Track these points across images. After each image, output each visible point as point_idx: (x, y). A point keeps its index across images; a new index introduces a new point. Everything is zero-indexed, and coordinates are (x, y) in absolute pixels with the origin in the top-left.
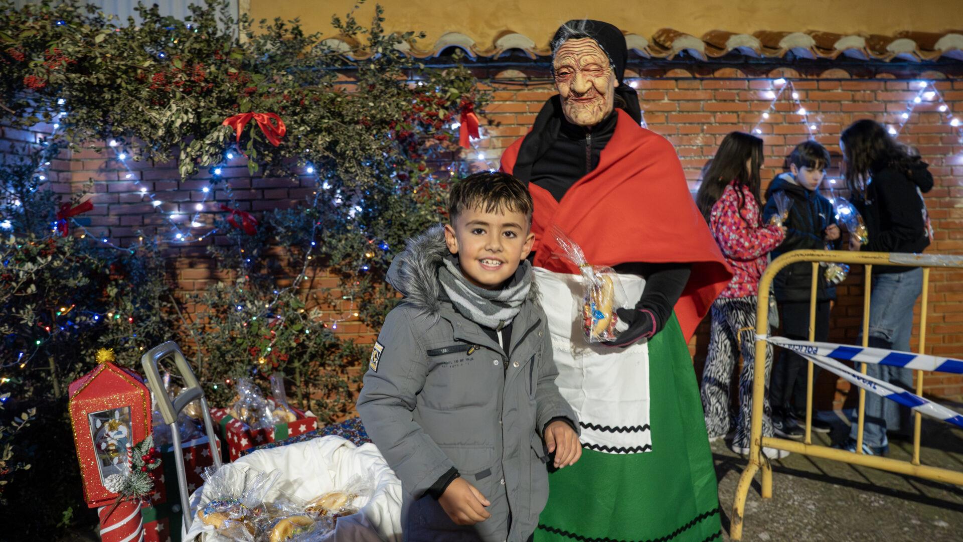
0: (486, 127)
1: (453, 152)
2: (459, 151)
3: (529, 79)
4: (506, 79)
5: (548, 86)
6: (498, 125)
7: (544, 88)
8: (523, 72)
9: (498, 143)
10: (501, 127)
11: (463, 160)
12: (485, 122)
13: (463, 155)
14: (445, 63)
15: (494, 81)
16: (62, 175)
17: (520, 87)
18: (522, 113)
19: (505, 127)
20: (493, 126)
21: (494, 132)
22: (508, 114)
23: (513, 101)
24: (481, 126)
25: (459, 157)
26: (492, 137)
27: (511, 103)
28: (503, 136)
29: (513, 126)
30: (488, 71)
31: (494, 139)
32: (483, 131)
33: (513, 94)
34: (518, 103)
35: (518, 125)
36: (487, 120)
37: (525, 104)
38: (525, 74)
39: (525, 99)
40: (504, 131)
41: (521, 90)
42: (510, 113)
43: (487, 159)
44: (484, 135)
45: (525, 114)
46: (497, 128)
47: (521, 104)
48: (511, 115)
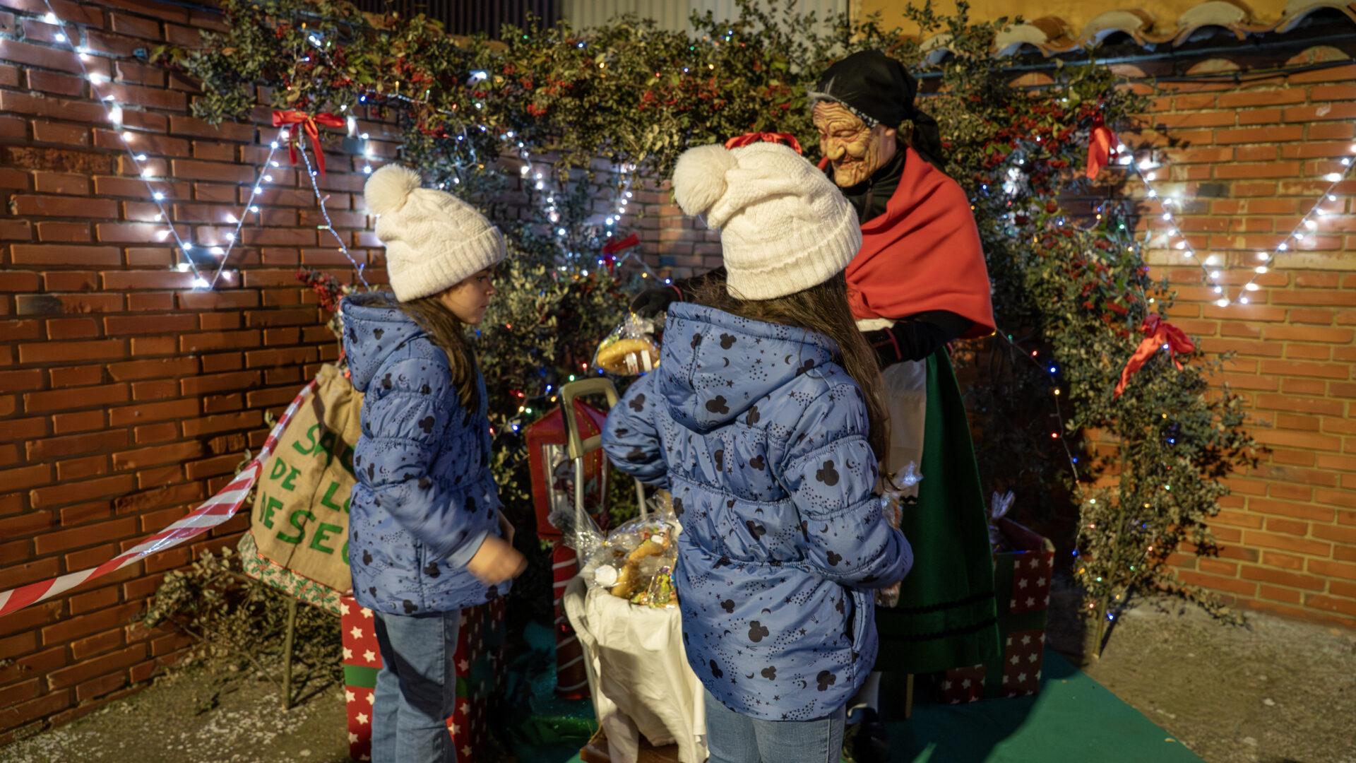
0: (1166, 149)
1: (1112, 187)
2: (1122, 184)
3: (1245, 71)
4: (1203, 74)
5: (1278, 81)
6: (1185, 145)
7: (1270, 85)
8: (1234, 61)
9: (1182, 173)
10: (1189, 150)
11: (1127, 199)
12: (1164, 141)
13: (1126, 191)
15: (1185, 79)
16: (649, 208)
17: (1223, 87)
18: (1227, 126)
19: (1195, 149)
20: (1177, 149)
21: (1177, 157)
22: (1202, 129)
23: (1213, 108)
24: (1157, 148)
25: (1121, 194)
26: (1173, 164)
27: (1210, 111)
28: (1192, 163)
29: (1210, 147)
30: (1176, 65)
31: (1176, 168)
32: (1161, 156)
33: (1212, 98)
34: (1221, 110)
35: (1218, 145)
36: (1167, 139)
37: (1232, 112)
38: (1238, 64)
39: (1233, 105)
40: (1195, 155)
41: (1228, 90)
42: (1206, 127)
43: (1161, 197)
44: (1161, 161)
45: (1231, 128)
46: (1183, 150)
47: (1227, 113)
48: (1208, 130)
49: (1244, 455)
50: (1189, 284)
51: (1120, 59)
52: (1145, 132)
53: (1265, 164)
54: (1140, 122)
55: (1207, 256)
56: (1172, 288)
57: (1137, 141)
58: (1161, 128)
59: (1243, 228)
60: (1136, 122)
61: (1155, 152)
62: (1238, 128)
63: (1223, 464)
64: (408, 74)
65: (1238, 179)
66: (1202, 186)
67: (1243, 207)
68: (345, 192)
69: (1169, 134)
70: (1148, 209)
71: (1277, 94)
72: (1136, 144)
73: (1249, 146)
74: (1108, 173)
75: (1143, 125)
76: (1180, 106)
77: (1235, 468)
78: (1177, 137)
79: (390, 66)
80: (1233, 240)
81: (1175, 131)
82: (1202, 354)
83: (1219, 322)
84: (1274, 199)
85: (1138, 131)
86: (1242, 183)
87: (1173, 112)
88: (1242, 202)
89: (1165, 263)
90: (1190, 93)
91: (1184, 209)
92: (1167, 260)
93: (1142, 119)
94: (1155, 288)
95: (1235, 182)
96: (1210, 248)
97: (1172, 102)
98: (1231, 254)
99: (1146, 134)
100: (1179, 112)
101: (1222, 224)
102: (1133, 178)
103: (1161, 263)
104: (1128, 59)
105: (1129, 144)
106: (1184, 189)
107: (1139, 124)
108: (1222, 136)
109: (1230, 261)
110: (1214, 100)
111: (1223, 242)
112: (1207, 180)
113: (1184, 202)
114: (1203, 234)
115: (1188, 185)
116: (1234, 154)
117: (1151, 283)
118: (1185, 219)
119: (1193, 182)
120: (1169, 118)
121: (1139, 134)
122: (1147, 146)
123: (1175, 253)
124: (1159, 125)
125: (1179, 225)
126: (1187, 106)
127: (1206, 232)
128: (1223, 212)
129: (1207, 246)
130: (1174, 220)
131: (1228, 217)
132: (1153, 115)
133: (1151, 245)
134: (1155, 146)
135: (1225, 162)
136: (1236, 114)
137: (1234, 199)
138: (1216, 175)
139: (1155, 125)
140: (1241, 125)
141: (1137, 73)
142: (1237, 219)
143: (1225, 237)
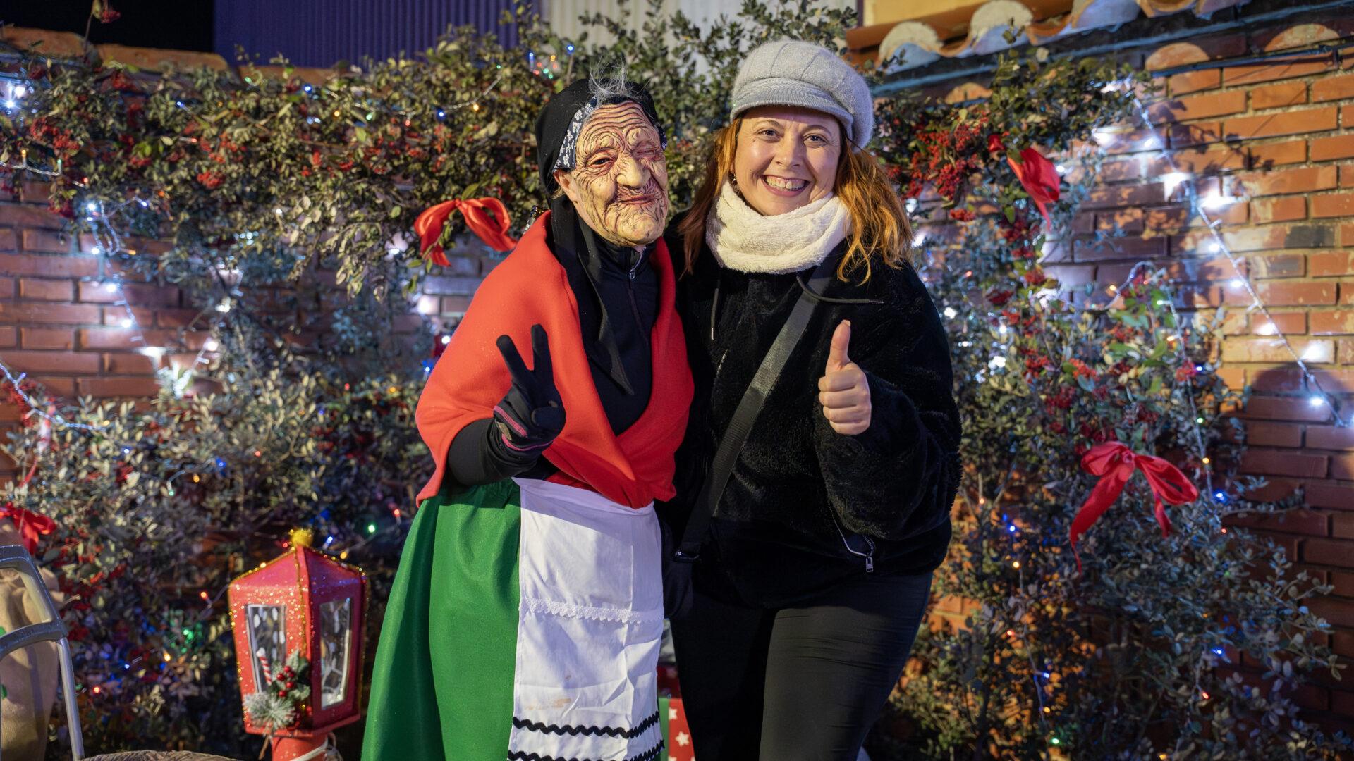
0: (1242, 174)
1: (1169, 238)
2: (1182, 235)
3: (1350, 40)
6: (1268, 166)
8: (1330, 25)
9: (1265, 212)
10: (1270, 174)
11: (1192, 256)
12: (1237, 162)
13: (1188, 244)
15: (1264, 60)
17: (1316, 67)
18: (1329, 131)
19: (1283, 170)
20: (1259, 172)
21: (1256, 185)
22: (1293, 138)
23: (1307, 102)
24: (1229, 174)
25: (1182, 249)
26: (1252, 198)
27: (1301, 108)
28: (1278, 195)
29: (1304, 167)
30: (1249, 38)
31: (1256, 204)
32: (1234, 185)
33: (1303, 87)
34: (1318, 106)
35: (1315, 162)
36: (1241, 158)
37: (1334, 107)
38: (1337, 30)
39: (1334, 95)
40: (1283, 181)
41: (1325, 73)
42: (1297, 135)
43: (1237, 252)
44: (1235, 195)
45: (1333, 135)
46: (1264, 174)
47: (1325, 110)
48: (1299, 139)
51: (1166, 36)
52: (1213, 148)
54: (1203, 132)
55: (1305, 345)
57: (1201, 162)
58: (1232, 141)
60: (1198, 135)
61: (1226, 180)
62: (1343, 133)
65: (1346, 217)
66: (1294, 230)
68: (67, 279)
69: (1244, 149)
70: (1219, 272)
72: (1199, 169)
74: (1162, 216)
75: (1208, 138)
76: (1261, 105)
78: (1254, 154)
80: (1343, 320)
81: (1253, 145)
85: (1202, 147)
87: (1250, 113)
88: (1352, 254)
89: (1246, 358)
90: (1272, 81)
91: (1271, 270)
92: (1250, 352)
93: (1205, 128)
94: (1234, 399)
95: (1344, 223)
96: (1312, 334)
97: (1248, 97)
98: (1341, 341)
99: (1214, 152)
100: (1260, 113)
101: (1325, 293)
102: (1196, 222)
103: (1240, 359)
104: (1178, 35)
105: (1191, 169)
106: (1267, 238)
107: (1202, 138)
108: (1320, 148)
109: (1340, 354)
110: (1308, 89)
111: (1328, 321)
112: (1300, 220)
113: (1269, 258)
114: (1299, 310)
115: (1273, 231)
116: (1338, 177)
117: (1225, 392)
118: (1271, 286)
119: (1282, 225)
120: (1244, 123)
121: (1203, 152)
122: (1213, 171)
123: (1261, 341)
124: (1230, 135)
125: (1262, 296)
126: (1269, 102)
127: (1302, 306)
128: (1326, 273)
129: (1307, 329)
130: (1254, 288)
131: (1335, 280)
132: (1222, 120)
133: (1227, 330)
134: (1225, 169)
135: (1327, 190)
136: (1339, 110)
137: (1341, 251)
138: (1313, 213)
139: (1225, 136)
140: (1348, 129)
141: (1197, 54)
142: (1346, 284)
143: (1332, 314)
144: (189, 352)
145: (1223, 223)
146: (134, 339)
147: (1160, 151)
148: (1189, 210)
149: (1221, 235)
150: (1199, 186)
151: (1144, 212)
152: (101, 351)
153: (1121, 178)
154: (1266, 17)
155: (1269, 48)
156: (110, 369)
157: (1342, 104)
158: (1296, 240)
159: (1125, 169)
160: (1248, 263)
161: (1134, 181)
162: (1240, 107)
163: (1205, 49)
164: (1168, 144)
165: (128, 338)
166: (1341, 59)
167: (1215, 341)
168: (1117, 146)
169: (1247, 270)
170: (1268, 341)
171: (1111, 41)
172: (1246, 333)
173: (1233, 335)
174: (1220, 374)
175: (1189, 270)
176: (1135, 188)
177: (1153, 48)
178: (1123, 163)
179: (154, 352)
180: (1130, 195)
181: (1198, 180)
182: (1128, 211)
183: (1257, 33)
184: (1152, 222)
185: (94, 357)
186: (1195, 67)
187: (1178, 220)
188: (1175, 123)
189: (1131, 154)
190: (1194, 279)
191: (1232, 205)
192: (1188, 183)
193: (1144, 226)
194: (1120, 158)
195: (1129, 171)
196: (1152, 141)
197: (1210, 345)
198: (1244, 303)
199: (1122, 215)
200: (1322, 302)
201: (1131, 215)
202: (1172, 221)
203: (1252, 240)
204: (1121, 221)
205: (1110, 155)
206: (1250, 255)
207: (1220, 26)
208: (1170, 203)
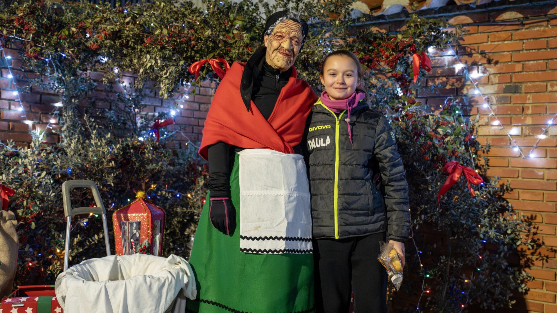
0: (486, 65)
1: (457, 88)
2: (462, 88)
3: (527, 18)
4: (503, 21)
5: (544, 23)
6: (496, 63)
7: (541, 26)
8: (520, 12)
9: (495, 79)
10: (498, 65)
11: (465, 96)
12: (485, 61)
13: (465, 91)
14: (450, 11)
15: (495, 24)
17: (515, 27)
18: (519, 51)
19: (502, 64)
20: (492, 65)
21: (492, 70)
22: (506, 53)
23: (511, 40)
24: (481, 65)
25: (462, 93)
26: (490, 74)
27: (509, 42)
28: (500, 73)
29: (510, 63)
30: (489, 15)
31: (492, 76)
32: (483, 69)
33: (510, 34)
34: (515, 42)
35: (514, 62)
36: (486, 59)
37: (521, 42)
38: (523, 14)
39: (521, 38)
40: (502, 68)
41: (518, 30)
42: (507, 51)
43: (484, 94)
44: (483, 73)
45: (521, 52)
46: (495, 66)
47: (518, 43)
48: (508, 53)
49: (540, 254)
50: (501, 147)
51: (458, 13)
52: (474, 55)
53: (540, 72)
54: (471, 49)
55: (511, 129)
56: (492, 149)
57: (470, 61)
58: (483, 53)
59: (530, 112)
60: (469, 50)
61: (480, 67)
62: (525, 52)
63: (528, 259)
64: (22, 25)
65: (526, 82)
66: (506, 86)
67: (529, 99)
69: (487, 56)
70: (477, 102)
71: (544, 31)
72: (469, 63)
73: (532, 62)
74: (454, 80)
75: (473, 51)
76: (493, 40)
77: (536, 262)
78: (491, 58)
79: (13, 20)
80: (525, 119)
81: (490, 54)
82: (512, 190)
83: (520, 169)
84: (547, 93)
85: (470, 55)
86: (529, 84)
87: (489, 43)
88: (529, 96)
89: (488, 134)
90: (497, 32)
91: (497, 101)
92: (489, 132)
93: (472, 48)
94: (483, 149)
95: (525, 84)
96: (513, 124)
97: (488, 37)
98: (524, 127)
99: (475, 57)
100: (493, 43)
101: (518, 110)
102: (468, 83)
103: (485, 134)
104: (463, 12)
105: (466, 63)
106: (496, 89)
107: (471, 51)
108: (516, 57)
109: (524, 132)
110: (512, 35)
111: (519, 120)
112: (509, 83)
113: (497, 97)
114: (508, 116)
115: (498, 87)
116: (523, 67)
117: (480, 146)
118: (497, 107)
119: (501, 85)
120: (487, 46)
121: (471, 57)
122: (475, 64)
123: (493, 128)
124: (482, 51)
125: (494, 111)
126: (496, 39)
127: (510, 114)
128: (518, 102)
129: (511, 123)
130: (491, 107)
131: (521, 105)
132: (478, 45)
133: (480, 123)
134: (480, 63)
135: (518, 72)
136: (523, 43)
137: (524, 95)
138: (513, 80)
139: (479, 51)
140: (526, 50)
141: (469, 20)
142: (526, 107)
143: (521, 118)
144: (43, 123)
145: (479, 83)
146: (22, 116)
147: (454, 56)
148: (465, 78)
149: (478, 88)
150: (470, 69)
151: (447, 78)
152: (8, 121)
153: (438, 65)
154: (496, 8)
155: (497, 19)
156: (12, 129)
157: (524, 41)
158: (507, 90)
159: (439, 62)
160: (488, 98)
161: (442, 67)
162: (486, 41)
163: (471, 18)
164: (457, 53)
165: (19, 116)
166: (524, 25)
167: (475, 127)
168: (436, 53)
169: (488, 100)
170: (496, 127)
171: (435, 13)
172: (487, 124)
173: (483, 125)
174: (477, 139)
175: (465, 101)
176: (443, 69)
177: (451, 17)
178: (438, 60)
179: (29, 123)
180: (441, 72)
181: (469, 67)
182: (441, 78)
183: (492, 14)
184: (451, 82)
185: (5, 123)
186: (468, 25)
187: (461, 82)
188: (459, 45)
189: (441, 56)
190: (467, 104)
191: (482, 77)
192: (465, 68)
193: (447, 84)
194: (437, 58)
195: (441, 63)
196: (450, 52)
197: (473, 129)
198: (487, 113)
199: (438, 79)
200: (517, 113)
201: (442, 80)
202: (458, 82)
203: (490, 90)
204: (437, 82)
205: (434, 57)
206: (489, 95)
207: (479, 10)
208: (457, 75)
